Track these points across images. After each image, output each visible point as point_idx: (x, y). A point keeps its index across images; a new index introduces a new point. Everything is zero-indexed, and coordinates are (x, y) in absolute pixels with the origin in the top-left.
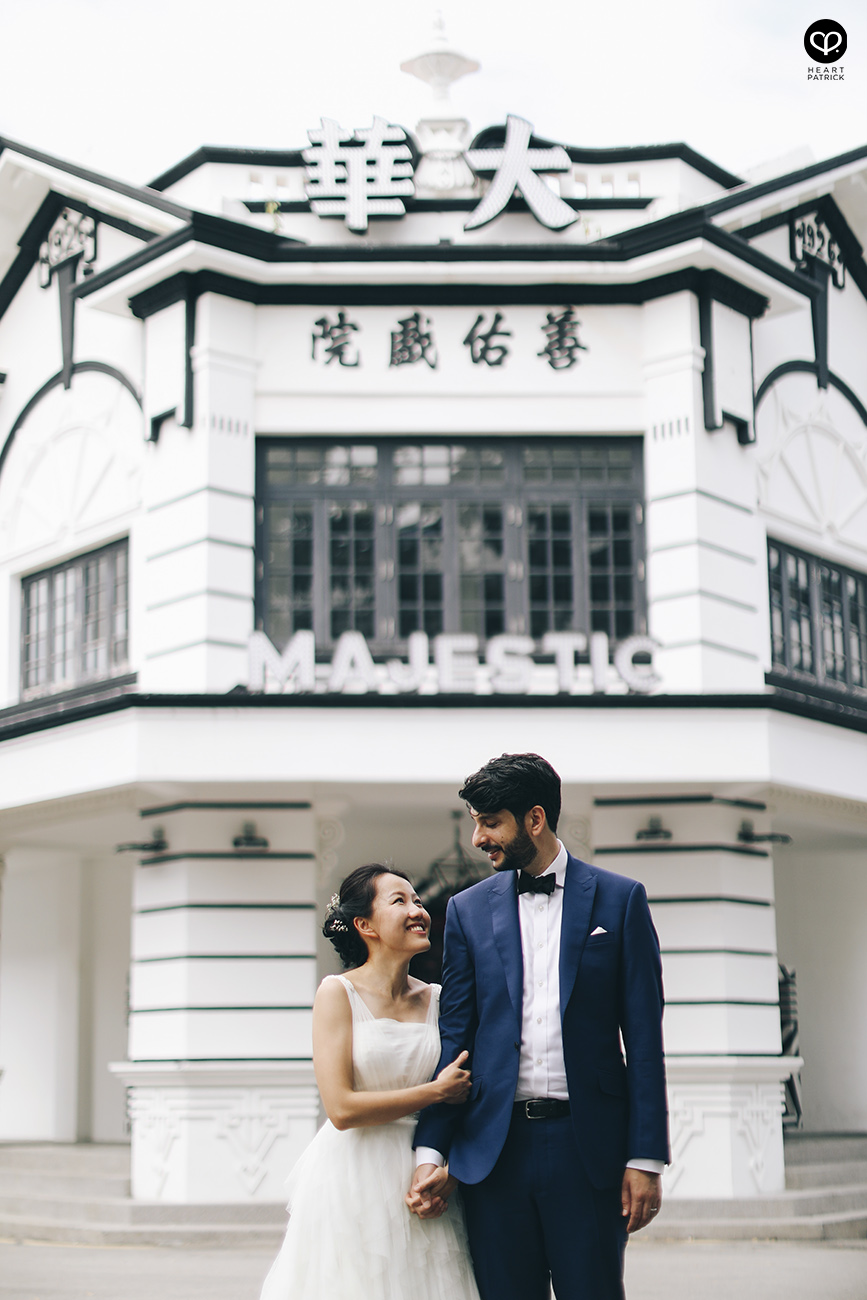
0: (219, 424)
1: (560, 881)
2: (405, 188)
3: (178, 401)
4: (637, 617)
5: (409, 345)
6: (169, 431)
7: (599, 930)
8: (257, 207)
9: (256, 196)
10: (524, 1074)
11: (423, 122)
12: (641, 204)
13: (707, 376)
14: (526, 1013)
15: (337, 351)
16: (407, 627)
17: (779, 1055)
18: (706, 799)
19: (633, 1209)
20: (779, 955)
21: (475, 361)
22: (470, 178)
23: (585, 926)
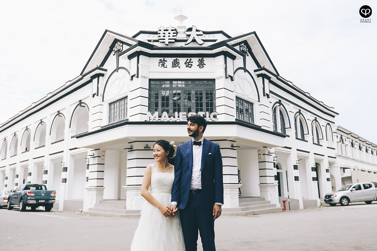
0: (143, 77)
1: (202, 143)
2: (175, 38)
3: (136, 73)
4: (214, 109)
5: (175, 64)
6: (134, 78)
7: (210, 153)
8: (150, 41)
9: (150, 39)
10: (192, 184)
11: (178, 27)
12: (215, 41)
13: (226, 69)
14: (193, 170)
15: (163, 65)
16: (174, 111)
17: (238, 184)
18: (226, 140)
19: (216, 214)
20: (238, 167)
21: (187, 67)
22: (186, 36)
23: (207, 152)
